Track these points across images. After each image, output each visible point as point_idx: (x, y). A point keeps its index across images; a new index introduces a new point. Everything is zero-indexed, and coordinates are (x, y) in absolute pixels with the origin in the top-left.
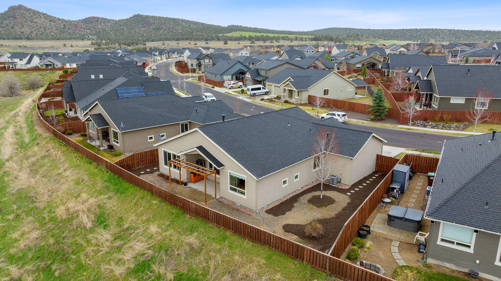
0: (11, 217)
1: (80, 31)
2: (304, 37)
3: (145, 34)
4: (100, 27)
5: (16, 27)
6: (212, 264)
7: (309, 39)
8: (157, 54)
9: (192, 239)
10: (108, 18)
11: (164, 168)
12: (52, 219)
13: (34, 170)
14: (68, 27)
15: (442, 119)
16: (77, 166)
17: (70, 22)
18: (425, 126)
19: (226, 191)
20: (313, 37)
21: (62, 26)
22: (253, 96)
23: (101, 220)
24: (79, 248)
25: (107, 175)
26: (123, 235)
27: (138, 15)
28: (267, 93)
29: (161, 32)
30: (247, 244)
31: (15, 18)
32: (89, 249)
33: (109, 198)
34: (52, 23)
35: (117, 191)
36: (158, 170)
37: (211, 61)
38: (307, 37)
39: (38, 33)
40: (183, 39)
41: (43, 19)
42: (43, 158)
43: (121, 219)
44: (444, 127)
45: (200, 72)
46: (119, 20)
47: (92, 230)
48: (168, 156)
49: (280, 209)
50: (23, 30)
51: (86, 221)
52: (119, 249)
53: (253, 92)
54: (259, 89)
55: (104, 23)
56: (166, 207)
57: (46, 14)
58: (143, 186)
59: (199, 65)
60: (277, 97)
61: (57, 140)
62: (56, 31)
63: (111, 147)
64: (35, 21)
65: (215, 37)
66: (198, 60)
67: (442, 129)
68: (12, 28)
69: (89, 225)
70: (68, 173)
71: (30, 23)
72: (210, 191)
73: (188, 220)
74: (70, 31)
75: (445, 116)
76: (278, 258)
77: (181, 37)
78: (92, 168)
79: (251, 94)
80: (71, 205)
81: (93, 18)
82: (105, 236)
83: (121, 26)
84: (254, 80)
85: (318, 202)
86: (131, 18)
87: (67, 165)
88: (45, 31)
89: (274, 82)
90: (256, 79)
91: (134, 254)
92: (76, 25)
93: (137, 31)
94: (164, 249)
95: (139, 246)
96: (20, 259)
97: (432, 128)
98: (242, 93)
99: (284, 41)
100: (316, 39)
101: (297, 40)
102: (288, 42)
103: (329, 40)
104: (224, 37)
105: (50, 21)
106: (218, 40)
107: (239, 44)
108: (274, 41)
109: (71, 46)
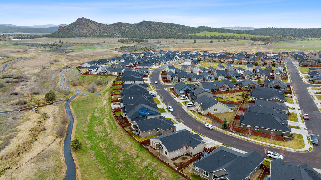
0: (116, 152)
1: (112, 31)
2: (247, 36)
3: (148, 34)
4: (123, 28)
5: (80, 30)
6: (158, 168)
8: (154, 63)
9: (155, 163)
10: (128, 23)
11: (152, 145)
12: (126, 154)
13: (119, 140)
14: (106, 29)
16: (131, 141)
17: (107, 26)
18: (237, 134)
19: (164, 154)
21: (103, 29)
23: (138, 156)
24: (133, 162)
25: (139, 145)
26: (142, 161)
27: (145, 21)
28: (194, 106)
29: (157, 32)
30: (165, 166)
31: (80, 25)
32: (136, 163)
33: (139, 151)
34: (98, 27)
35: (141, 150)
36: (150, 145)
37: (178, 77)
39: (91, 33)
40: (170, 37)
41: (93, 25)
42: (121, 136)
43: (142, 157)
44: (242, 135)
45: (172, 82)
46: (134, 24)
47: (136, 159)
48: (153, 143)
49: (174, 159)
50: (83, 31)
51: (135, 156)
52: (142, 163)
55: (125, 26)
56: (151, 156)
57: (95, 22)
58: (147, 150)
59: (172, 79)
60: (197, 109)
61: (123, 129)
62: (99, 32)
63: (138, 135)
64: (89, 26)
65: (189, 36)
66: (172, 77)
68: (78, 30)
69: (135, 157)
70: (128, 142)
71: (87, 27)
72: (161, 152)
73: (155, 159)
74: (107, 31)
76: (169, 169)
78: (134, 142)
79: (188, 106)
80: (131, 151)
81: (120, 23)
82: (139, 160)
83: (134, 28)
85: (183, 158)
86: (140, 23)
87: (128, 140)
88: (94, 31)
90: (192, 97)
91: (145, 165)
92: (110, 28)
93: (144, 31)
94: (150, 164)
95: (146, 163)
96: (121, 163)
97: (239, 135)
99: (232, 40)
100: (253, 39)
101: (241, 39)
102: (235, 41)
103: (262, 41)
104: (195, 36)
105: (97, 26)
106: (191, 39)
107: (203, 43)
108: (226, 40)
109: (108, 43)
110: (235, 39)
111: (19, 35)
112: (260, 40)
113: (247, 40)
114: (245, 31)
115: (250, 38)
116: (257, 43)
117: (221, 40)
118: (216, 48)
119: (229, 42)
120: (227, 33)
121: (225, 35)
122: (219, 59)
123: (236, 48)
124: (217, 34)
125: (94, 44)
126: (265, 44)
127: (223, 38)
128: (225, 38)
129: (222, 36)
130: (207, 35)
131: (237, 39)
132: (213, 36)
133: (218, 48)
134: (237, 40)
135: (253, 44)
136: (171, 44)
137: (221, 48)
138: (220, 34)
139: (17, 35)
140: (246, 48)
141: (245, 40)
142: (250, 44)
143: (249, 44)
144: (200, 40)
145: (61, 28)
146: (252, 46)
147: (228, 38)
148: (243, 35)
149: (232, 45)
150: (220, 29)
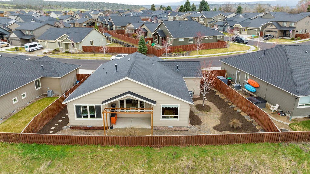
2: (6, 5)
7: (11, 7)
15: (178, 51)
18: (171, 56)
20: (15, 6)
22: (32, 51)
28: (42, 48)
38: (8, 5)
44: (180, 55)
53: (31, 48)
54: (35, 45)
60: (55, 50)
67: (180, 56)
75: (179, 49)
79: (30, 50)
84: (22, 39)
89: (46, 39)
90: (22, 38)
97: (175, 56)
98: (17, 50)
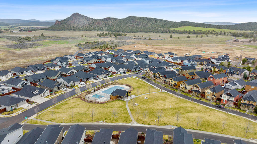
1: (100, 25)
3: (131, 28)
4: (111, 23)
14: (94, 23)
21: (92, 23)
29: (140, 26)
31: (72, 20)
39: (80, 27)
41: (84, 19)
46: (121, 19)
50: (74, 25)
55: (113, 21)
62: (88, 25)
64: (80, 20)
65: (167, 30)
68: (70, 24)
71: (78, 22)
74: (95, 25)
77: (149, 30)
81: (109, 18)
86: (127, 18)
88: (83, 25)
92: (99, 22)
93: (127, 26)
99: (211, 35)
100: (235, 35)
101: (221, 34)
102: (214, 36)
103: (245, 37)
104: (174, 30)
105: (87, 20)
106: (169, 33)
107: (179, 38)
108: (204, 35)
109: (86, 37)
110: (215, 34)
111: (31, 28)
112: (243, 35)
113: (227, 35)
114: (225, 26)
115: (230, 33)
116: (240, 40)
117: (199, 35)
118: (189, 46)
119: (207, 37)
120: (207, 28)
121: (204, 29)
122: (176, 82)
123: (214, 47)
124: (196, 29)
125: (71, 38)
126: (250, 41)
127: (202, 33)
128: (204, 33)
129: (201, 31)
130: (185, 30)
131: (216, 34)
132: (192, 30)
133: (193, 46)
134: (217, 36)
135: (235, 41)
136: (146, 39)
137: (196, 46)
138: (199, 29)
139: (29, 28)
140: (227, 47)
141: (225, 35)
142: (231, 41)
143: (229, 41)
144: (177, 34)
145: (57, 22)
146: (233, 44)
147: (207, 33)
148: (223, 30)
149: (210, 42)
150: (201, 23)
